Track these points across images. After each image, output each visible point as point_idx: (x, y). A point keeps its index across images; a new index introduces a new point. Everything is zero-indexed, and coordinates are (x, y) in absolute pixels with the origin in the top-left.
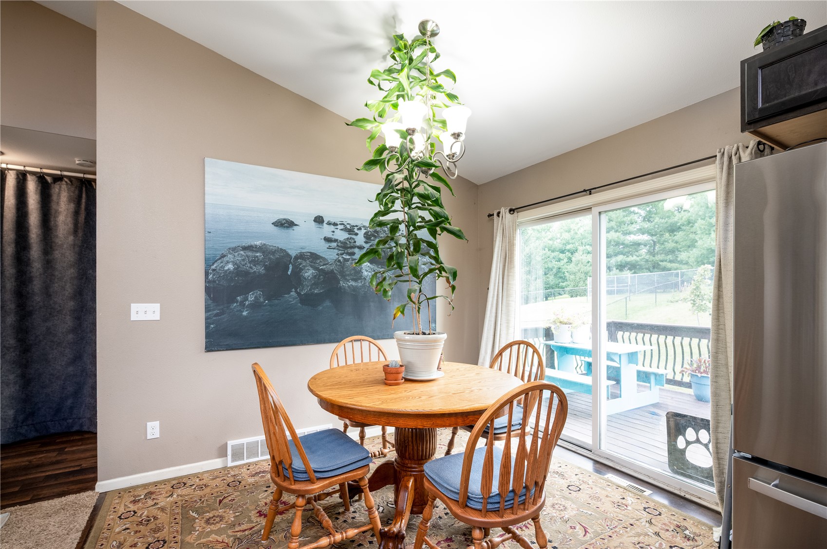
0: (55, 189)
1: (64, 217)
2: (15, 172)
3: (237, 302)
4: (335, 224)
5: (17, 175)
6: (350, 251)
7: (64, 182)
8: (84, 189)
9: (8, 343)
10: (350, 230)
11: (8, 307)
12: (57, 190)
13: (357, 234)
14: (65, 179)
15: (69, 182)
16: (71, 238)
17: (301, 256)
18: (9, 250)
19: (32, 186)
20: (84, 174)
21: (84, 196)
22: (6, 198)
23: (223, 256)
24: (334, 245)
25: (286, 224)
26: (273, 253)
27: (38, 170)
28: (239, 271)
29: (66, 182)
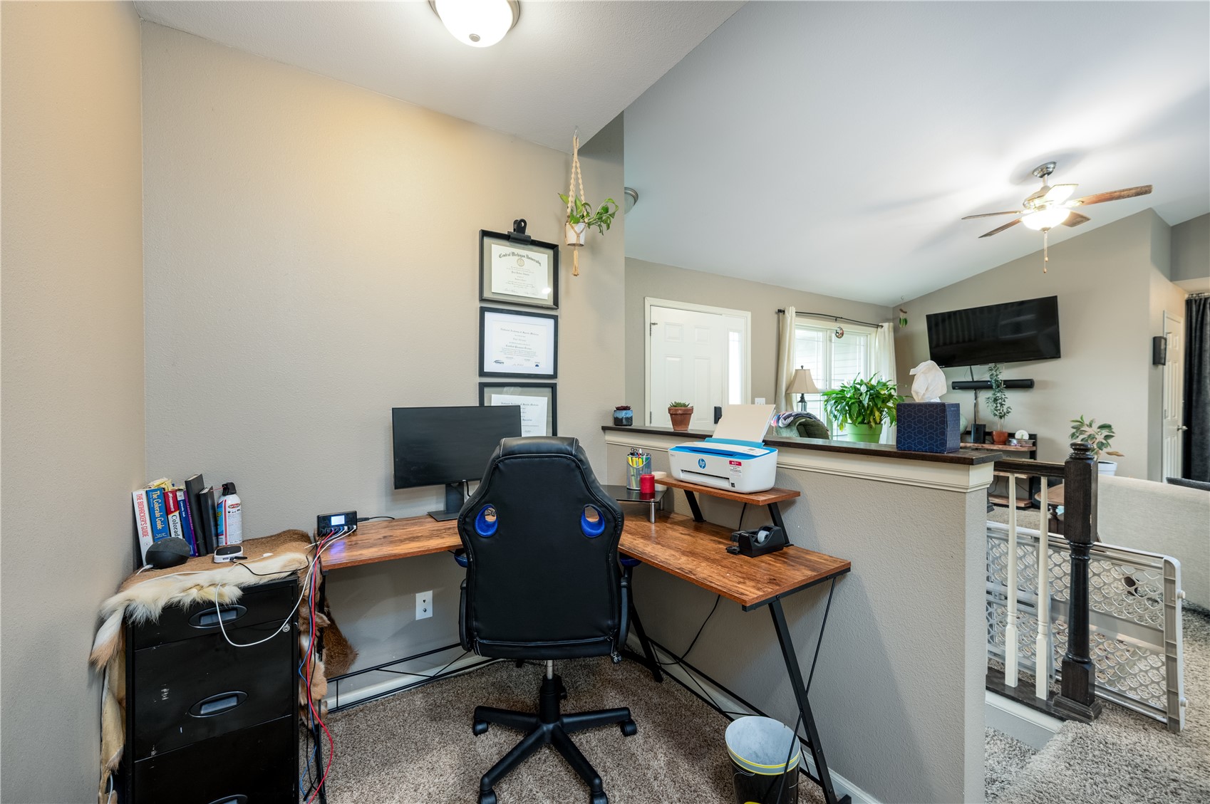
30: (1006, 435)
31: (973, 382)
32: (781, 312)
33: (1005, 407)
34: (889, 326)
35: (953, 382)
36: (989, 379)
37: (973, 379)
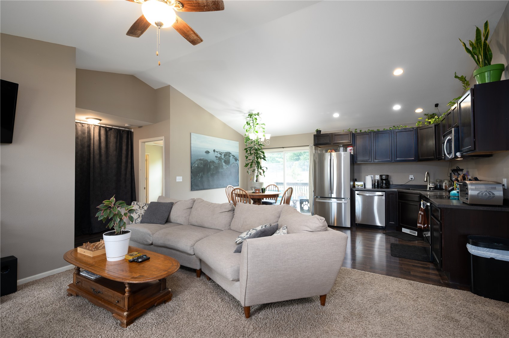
0: (109, 133)
2: (98, 126)
3: (198, 176)
4: (218, 152)
5: (99, 128)
6: (221, 160)
10: (221, 154)
12: (110, 133)
13: (222, 155)
14: (113, 130)
16: (115, 152)
17: (211, 162)
19: (103, 132)
20: (119, 127)
23: (195, 162)
24: (217, 158)
25: (207, 152)
26: (205, 161)
27: (105, 126)
28: (198, 167)
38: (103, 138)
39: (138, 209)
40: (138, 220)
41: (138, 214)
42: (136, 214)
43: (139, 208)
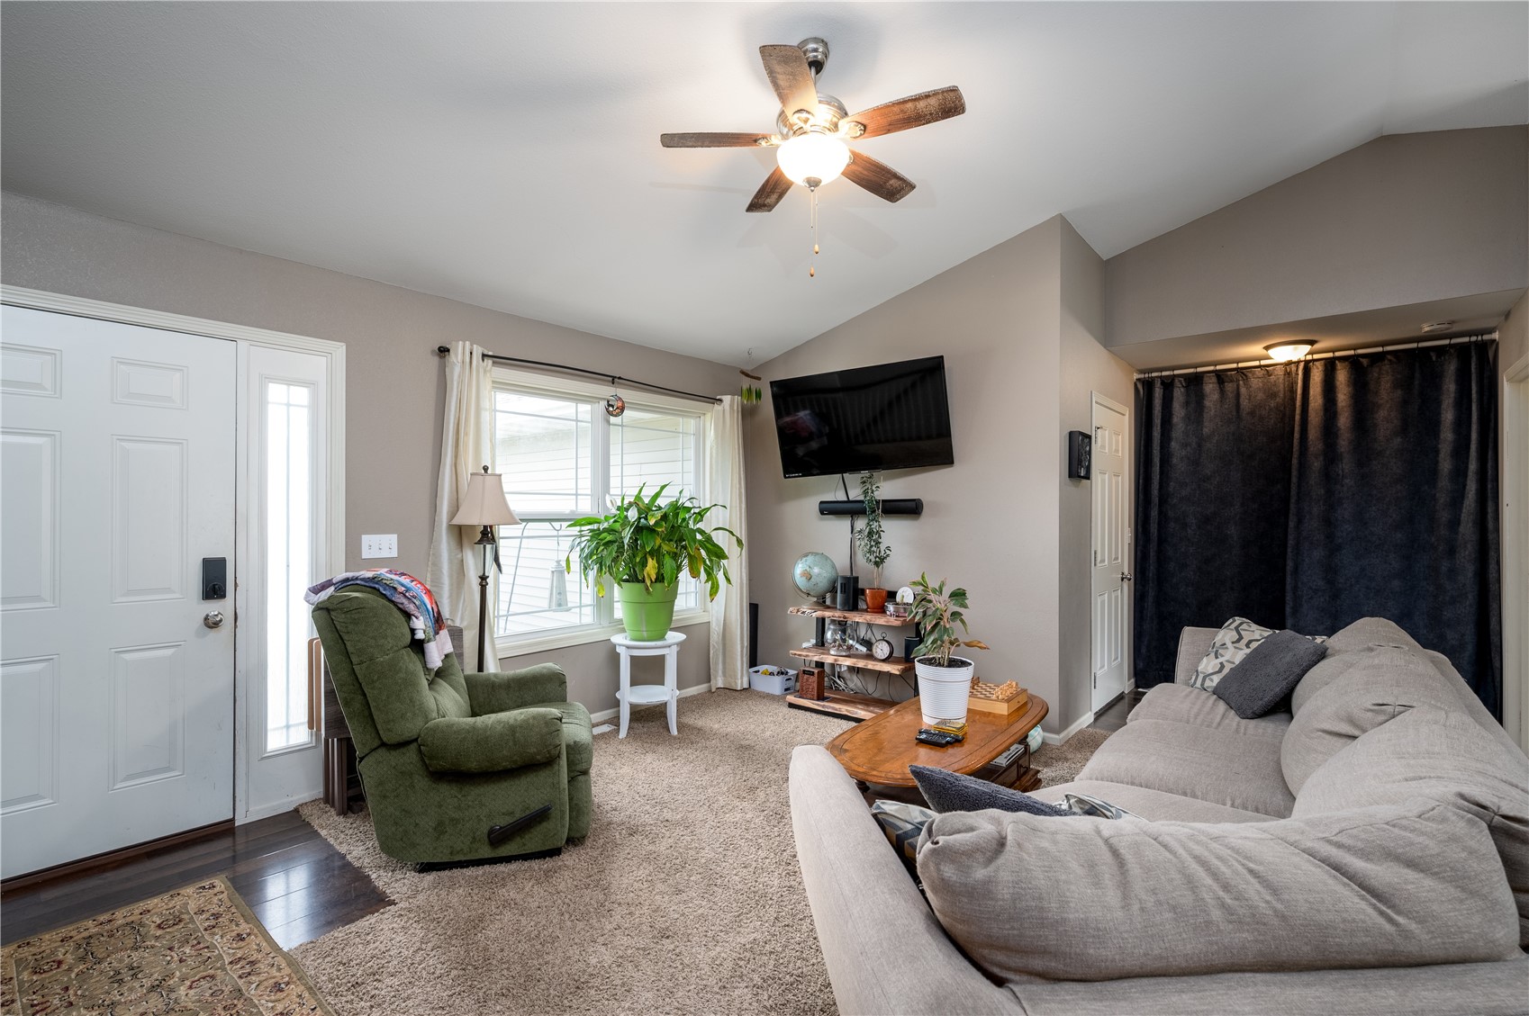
0: (1373, 374)
1: (1386, 412)
2: (1321, 362)
5: (1325, 365)
7: (1386, 362)
8: (1417, 365)
9: (1315, 583)
11: (1315, 538)
12: (1376, 375)
14: (1389, 357)
15: (1394, 360)
18: (1316, 464)
19: (1342, 376)
20: (1418, 342)
21: (1417, 375)
22: (1311, 398)
27: (1352, 352)
29: (1390, 361)
30: (884, 594)
31: (849, 501)
32: (443, 351)
33: (882, 547)
34: (732, 401)
35: (821, 503)
36: (862, 498)
37: (848, 498)
38: (1343, 396)
39: (1229, 645)
40: (1212, 680)
41: (1221, 660)
42: (1217, 658)
43: (1233, 643)
